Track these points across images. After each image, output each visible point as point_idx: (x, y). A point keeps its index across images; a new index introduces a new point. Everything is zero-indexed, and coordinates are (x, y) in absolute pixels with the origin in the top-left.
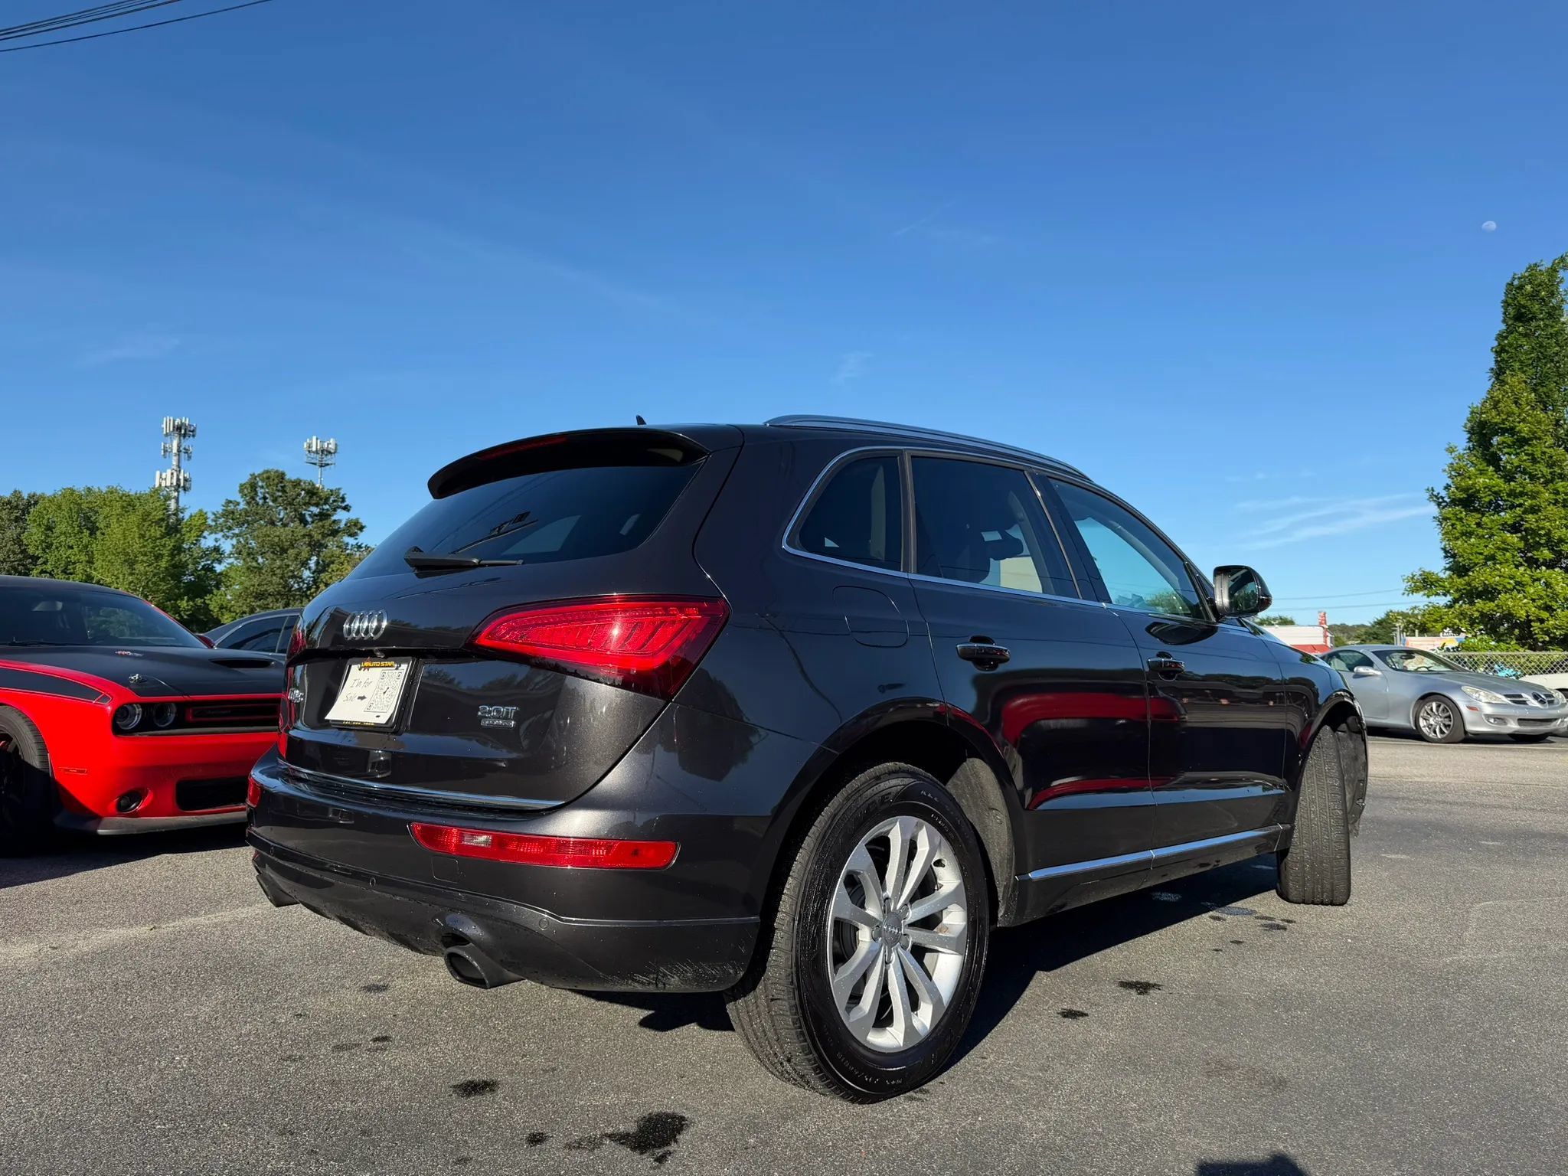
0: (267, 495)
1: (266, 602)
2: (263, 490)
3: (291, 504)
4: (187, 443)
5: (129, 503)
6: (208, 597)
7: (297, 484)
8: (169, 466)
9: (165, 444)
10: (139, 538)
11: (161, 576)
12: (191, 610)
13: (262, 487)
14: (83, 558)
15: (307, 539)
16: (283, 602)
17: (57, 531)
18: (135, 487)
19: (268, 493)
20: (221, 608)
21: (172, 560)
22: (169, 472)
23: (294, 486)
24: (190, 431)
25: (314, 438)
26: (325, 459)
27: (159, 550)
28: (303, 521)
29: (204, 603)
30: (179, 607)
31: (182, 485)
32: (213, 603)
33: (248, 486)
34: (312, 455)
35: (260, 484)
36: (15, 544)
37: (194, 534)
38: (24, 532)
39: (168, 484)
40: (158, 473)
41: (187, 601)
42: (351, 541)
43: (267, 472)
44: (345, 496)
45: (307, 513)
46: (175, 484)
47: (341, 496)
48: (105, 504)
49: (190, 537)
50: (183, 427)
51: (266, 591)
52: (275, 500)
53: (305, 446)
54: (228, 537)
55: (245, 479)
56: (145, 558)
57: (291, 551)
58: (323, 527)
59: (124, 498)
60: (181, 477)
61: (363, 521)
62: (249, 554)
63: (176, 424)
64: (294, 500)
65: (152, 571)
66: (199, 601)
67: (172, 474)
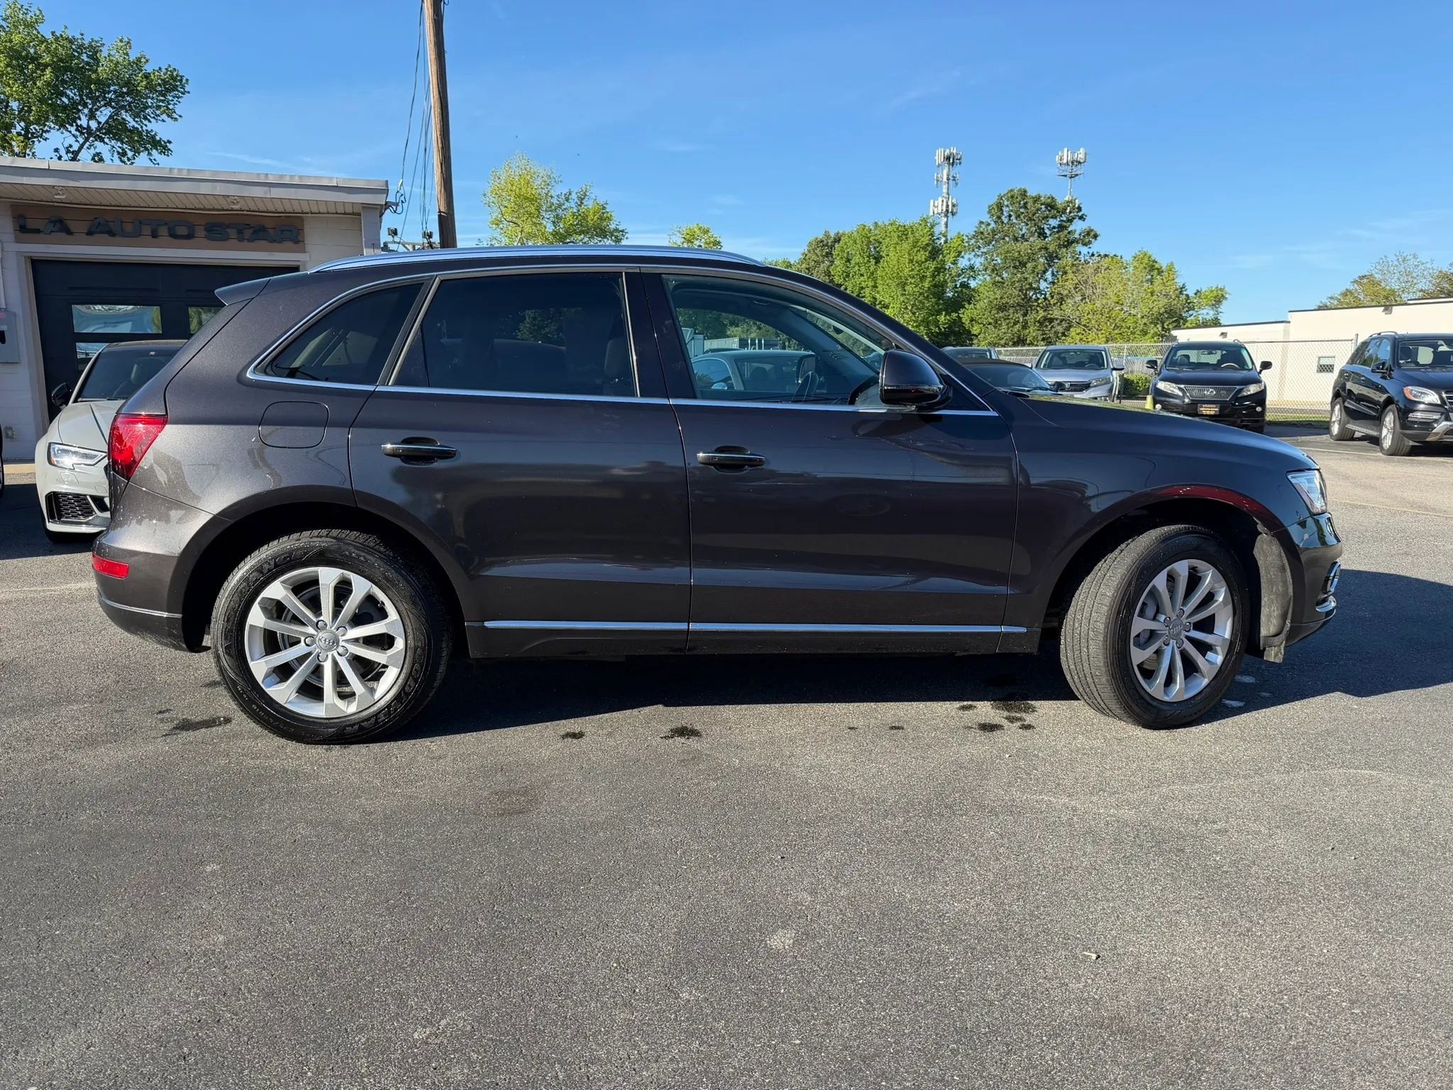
0: (1012, 213)
1: (1007, 314)
2: (1007, 209)
3: (1030, 219)
4: (956, 170)
5: (904, 233)
6: (962, 311)
7: (1036, 199)
8: (940, 194)
9: (938, 174)
10: (909, 263)
11: (925, 295)
12: (947, 323)
13: (1007, 206)
14: (871, 284)
15: (1043, 252)
16: (1022, 312)
17: (853, 262)
18: (909, 218)
19: (1012, 211)
20: (972, 320)
21: (933, 280)
22: (940, 199)
23: (1035, 202)
24: (957, 159)
25: (1066, 150)
26: (1074, 170)
27: (924, 272)
28: (1042, 234)
29: (958, 317)
30: (939, 321)
31: (950, 211)
32: (966, 316)
33: (995, 207)
34: (1064, 167)
35: (1006, 203)
36: (826, 275)
37: (953, 255)
38: (832, 265)
39: (940, 211)
40: (932, 202)
41: (945, 316)
42: (1084, 250)
43: (1011, 191)
44: (1081, 206)
45: (1046, 226)
46: (944, 210)
47: (1077, 206)
48: (886, 236)
49: (950, 258)
50: (952, 157)
51: (1007, 303)
52: (1018, 217)
53: (1057, 160)
54: (978, 256)
55: (993, 200)
56: (913, 281)
57: (1029, 265)
58: (1059, 238)
59: (900, 229)
60: (950, 204)
61: (1097, 229)
62: (993, 270)
63: (946, 154)
64: (1034, 215)
65: (918, 291)
66: (954, 315)
67: (943, 201)
